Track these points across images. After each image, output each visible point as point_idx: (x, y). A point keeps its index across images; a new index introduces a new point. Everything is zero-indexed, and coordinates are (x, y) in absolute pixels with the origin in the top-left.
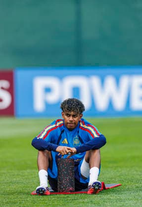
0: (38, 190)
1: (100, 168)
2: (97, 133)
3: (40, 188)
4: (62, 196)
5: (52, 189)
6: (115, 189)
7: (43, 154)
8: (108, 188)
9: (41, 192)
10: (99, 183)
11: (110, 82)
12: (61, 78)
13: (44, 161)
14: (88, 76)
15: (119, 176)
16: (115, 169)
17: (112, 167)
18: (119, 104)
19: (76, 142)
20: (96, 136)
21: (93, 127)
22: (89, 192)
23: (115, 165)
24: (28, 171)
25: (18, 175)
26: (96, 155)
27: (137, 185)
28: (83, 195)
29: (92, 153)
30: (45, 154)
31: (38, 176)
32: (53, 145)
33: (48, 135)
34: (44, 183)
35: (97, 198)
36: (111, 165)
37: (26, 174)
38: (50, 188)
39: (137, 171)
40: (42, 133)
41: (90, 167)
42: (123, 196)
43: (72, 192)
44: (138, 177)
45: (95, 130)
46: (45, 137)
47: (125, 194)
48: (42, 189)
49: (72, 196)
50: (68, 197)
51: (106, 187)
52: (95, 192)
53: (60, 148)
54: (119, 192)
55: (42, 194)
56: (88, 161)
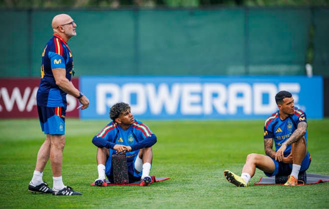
0: (97, 182)
1: (151, 164)
2: (149, 132)
3: (98, 181)
4: (118, 187)
5: (110, 181)
6: (164, 182)
7: (102, 150)
8: (158, 181)
9: (99, 184)
10: (149, 178)
11: (163, 89)
12: (121, 85)
13: (103, 157)
14: (144, 83)
15: (168, 171)
16: (165, 165)
17: (162, 163)
18: (171, 109)
19: (131, 139)
20: (148, 135)
21: (145, 126)
22: (141, 184)
23: (165, 161)
24: (89, 165)
25: (80, 169)
26: (149, 152)
27: (183, 178)
28: (136, 187)
29: (145, 151)
30: (104, 151)
31: (97, 170)
32: (112, 143)
33: (107, 134)
34: (102, 176)
35: (148, 189)
36: (162, 161)
37: (87, 168)
38: (107, 180)
39: (184, 166)
40: (101, 132)
41: (143, 162)
42: (171, 188)
43: (126, 184)
44: (185, 172)
45: (147, 129)
46: (104, 136)
47: (173, 186)
48: (100, 181)
49: (126, 188)
50: (123, 188)
51: (157, 180)
52: (146, 184)
53: (116, 147)
54: (167, 184)
55: (101, 186)
56: (141, 157)
